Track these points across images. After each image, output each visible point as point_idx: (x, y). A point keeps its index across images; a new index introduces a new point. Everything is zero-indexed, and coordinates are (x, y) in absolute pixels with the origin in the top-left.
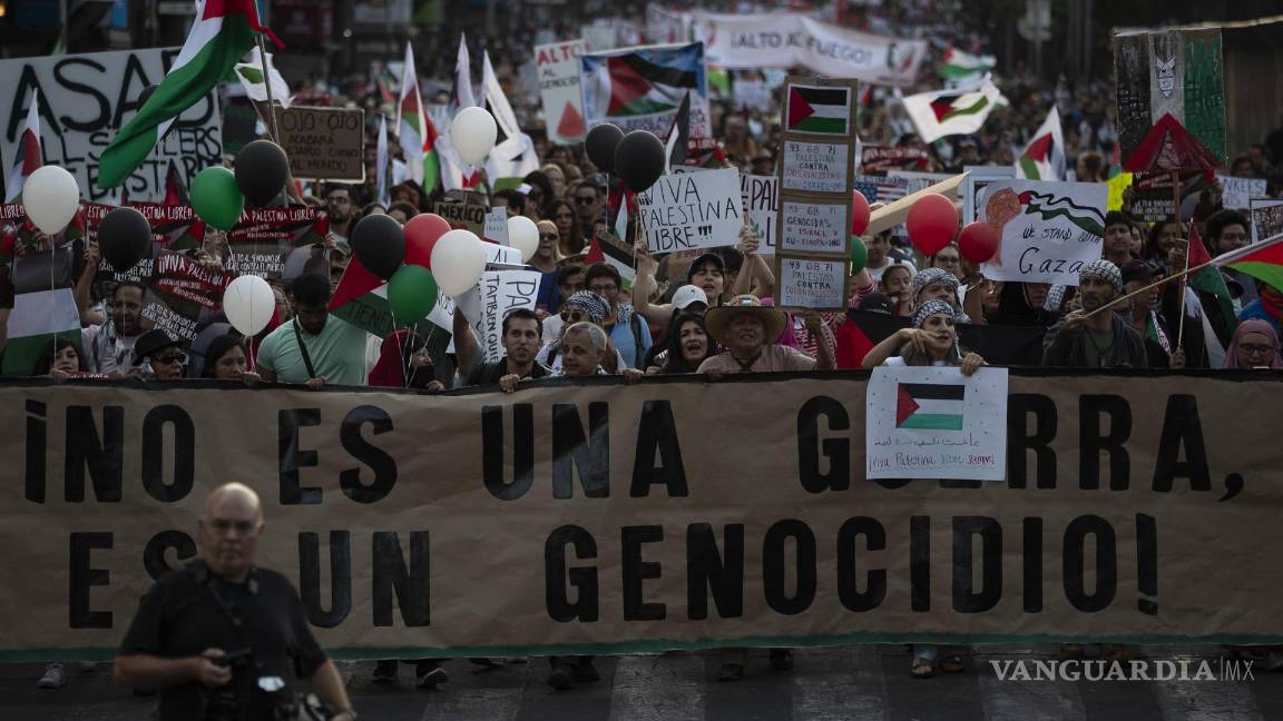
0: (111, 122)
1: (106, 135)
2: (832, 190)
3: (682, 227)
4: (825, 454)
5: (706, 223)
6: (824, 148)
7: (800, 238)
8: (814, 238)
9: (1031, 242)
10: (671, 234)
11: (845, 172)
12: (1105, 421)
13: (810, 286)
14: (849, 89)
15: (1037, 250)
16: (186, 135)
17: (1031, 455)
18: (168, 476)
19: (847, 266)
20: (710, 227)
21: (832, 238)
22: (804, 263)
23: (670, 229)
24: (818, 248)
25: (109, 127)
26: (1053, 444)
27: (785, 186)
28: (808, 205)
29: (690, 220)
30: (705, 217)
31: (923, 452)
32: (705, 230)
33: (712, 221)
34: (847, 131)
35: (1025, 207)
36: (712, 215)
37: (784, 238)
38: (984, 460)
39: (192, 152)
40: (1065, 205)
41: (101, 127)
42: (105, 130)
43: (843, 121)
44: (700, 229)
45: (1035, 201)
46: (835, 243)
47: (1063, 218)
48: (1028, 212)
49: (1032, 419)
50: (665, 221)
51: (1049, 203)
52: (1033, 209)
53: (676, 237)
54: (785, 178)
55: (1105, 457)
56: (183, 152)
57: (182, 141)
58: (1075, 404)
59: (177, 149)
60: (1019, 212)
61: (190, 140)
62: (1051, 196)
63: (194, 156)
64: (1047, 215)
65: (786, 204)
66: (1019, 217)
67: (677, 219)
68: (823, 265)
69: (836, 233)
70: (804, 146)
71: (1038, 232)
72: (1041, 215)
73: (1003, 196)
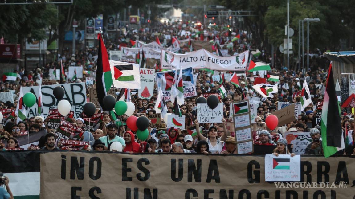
0: (55, 104)
1: (54, 107)
2: (247, 125)
3: (207, 117)
4: (254, 174)
5: (213, 117)
6: (244, 116)
7: (241, 138)
8: (244, 137)
9: (298, 145)
10: (204, 118)
11: (249, 121)
12: (324, 167)
13: (245, 148)
14: (247, 102)
15: (299, 147)
16: (77, 107)
17: (305, 176)
18: (95, 174)
19: (252, 142)
20: (214, 118)
21: (248, 136)
22: (242, 144)
23: (204, 117)
24: (246, 139)
25: (55, 105)
26: (311, 173)
27: (236, 127)
28: (241, 130)
29: (209, 115)
30: (213, 114)
31: (281, 175)
32: (213, 118)
33: (215, 116)
34: (248, 111)
35: (296, 138)
36: (215, 114)
37: (237, 139)
38: (295, 176)
39: (79, 112)
40: (307, 137)
41: (53, 105)
42: (53, 106)
43: (247, 109)
44: (212, 118)
45: (299, 137)
46: (249, 137)
47: (306, 140)
48: (297, 139)
49: (306, 167)
50: (203, 115)
51: (302, 137)
52: (298, 138)
53: (205, 119)
54: (236, 125)
55: (323, 176)
56: (76, 112)
57: (76, 109)
58: (316, 163)
59: (75, 111)
60: (295, 139)
61: (78, 108)
62: (303, 136)
63: (79, 113)
64: (302, 140)
65: (237, 131)
66: (295, 140)
67: (206, 115)
68: (247, 143)
69: (249, 135)
70: (239, 117)
71: (299, 144)
72: (300, 140)
73: (290, 135)
